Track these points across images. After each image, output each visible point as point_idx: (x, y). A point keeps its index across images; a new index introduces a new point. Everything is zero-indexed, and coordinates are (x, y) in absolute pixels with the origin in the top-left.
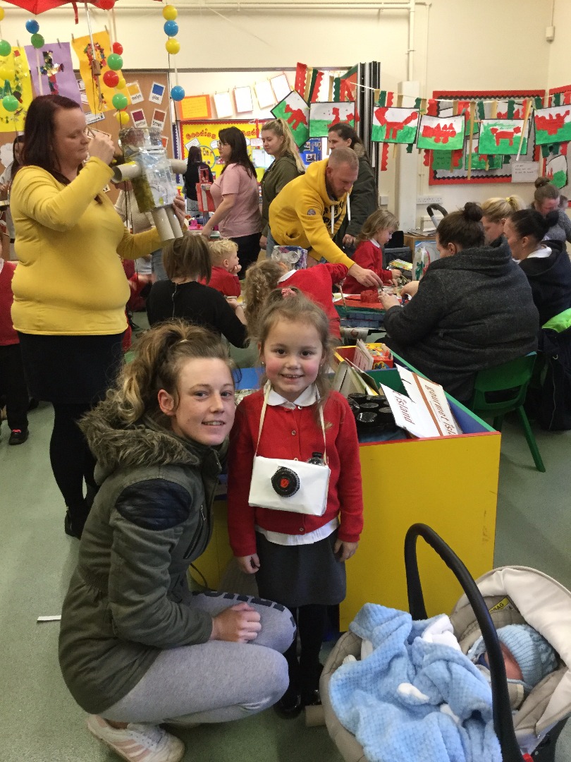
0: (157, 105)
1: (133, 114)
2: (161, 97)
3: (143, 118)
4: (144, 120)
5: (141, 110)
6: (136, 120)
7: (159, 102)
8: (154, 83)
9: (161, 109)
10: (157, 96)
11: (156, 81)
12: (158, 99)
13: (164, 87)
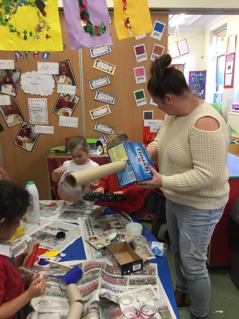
0: (157, 41)
1: (136, 48)
2: (161, 34)
3: (144, 52)
4: (145, 54)
5: (143, 45)
6: (137, 54)
7: (159, 38)
8: (157, 21)
9: (160, 44)
10: (158, 33)
11: (158, 20)
12: (158, 35)
13: (165, 25)
